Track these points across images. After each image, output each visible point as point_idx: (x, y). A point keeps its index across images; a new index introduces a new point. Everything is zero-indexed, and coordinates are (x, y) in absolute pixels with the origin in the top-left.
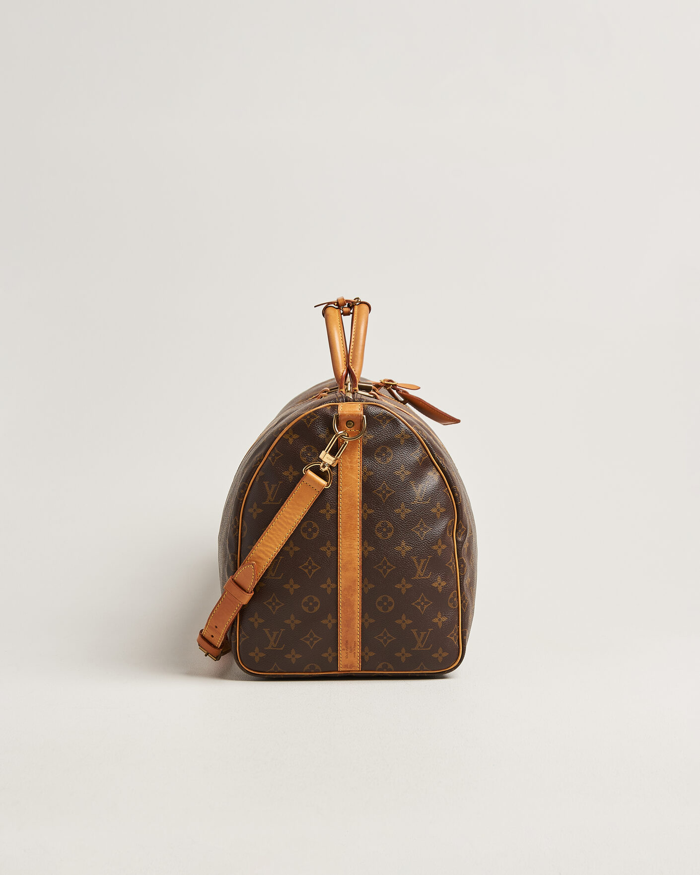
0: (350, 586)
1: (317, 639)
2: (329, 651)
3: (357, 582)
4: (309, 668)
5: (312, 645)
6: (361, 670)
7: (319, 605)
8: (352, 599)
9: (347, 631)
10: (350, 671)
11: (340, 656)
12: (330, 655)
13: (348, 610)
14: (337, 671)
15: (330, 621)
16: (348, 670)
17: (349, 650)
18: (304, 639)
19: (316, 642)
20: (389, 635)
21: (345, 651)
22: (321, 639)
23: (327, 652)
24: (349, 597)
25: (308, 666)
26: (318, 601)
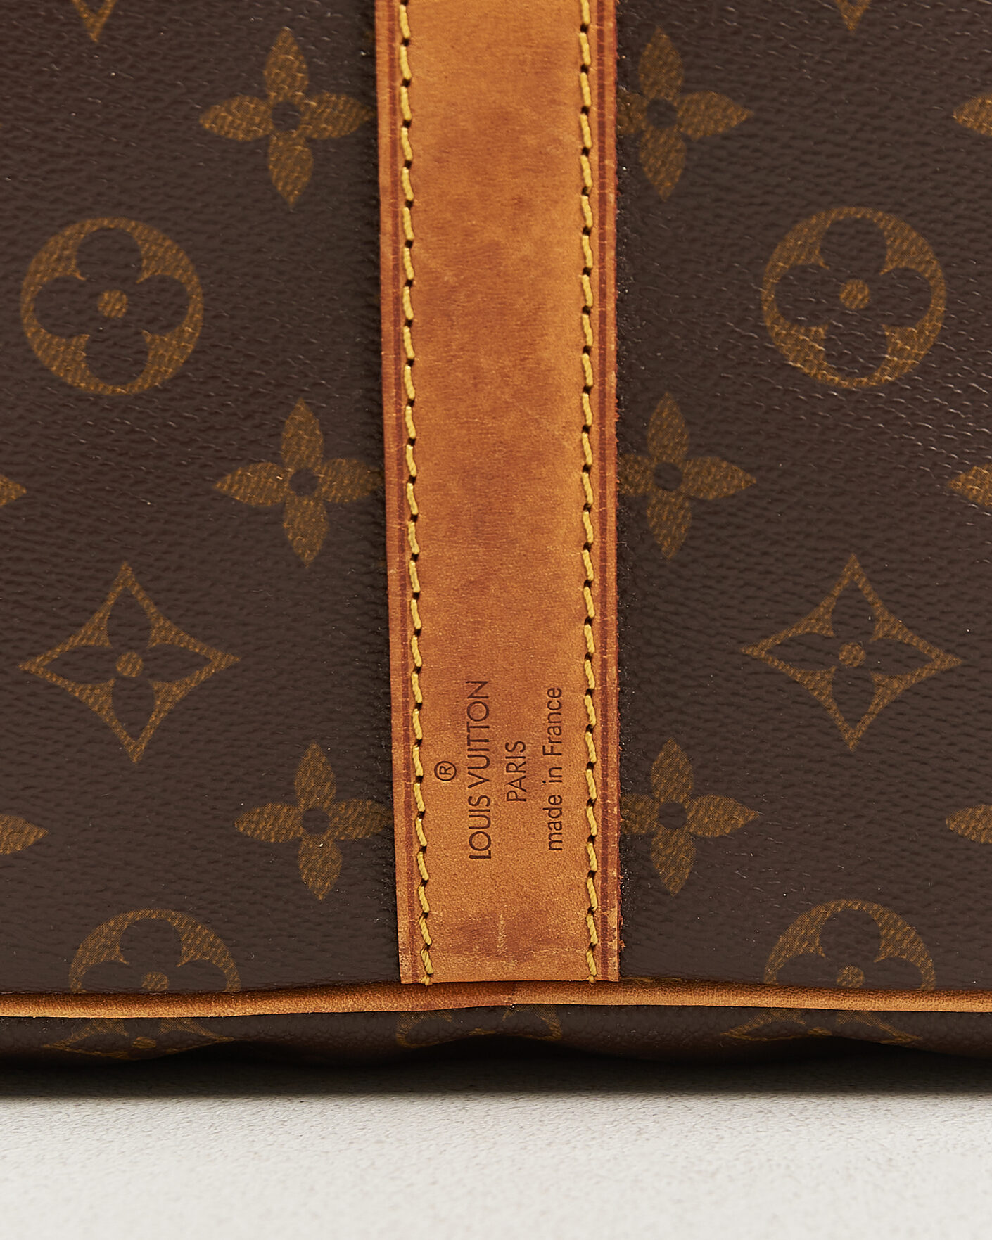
0: (503, 118)
1: (182, 663)
2: (303, 781)
3: (571, 76)
4: (117, 955)
5: (135, 728)
6: (626, 981)
7: (195, 310)
8: (527, 249)
9: (478, 585)
10: (511, 986)
11: (411, 836)
12: (315, 822)
13: (484, 362)
14: (391, 983)
15: (304, 483)
16: (491, 971)
17: (498, 777)
18: (64, 666)
19: (177, 691)
20: (888, 626)
21: (461, 788)
22: (220, 660)
23: (289, 797)
24: (494, 233)
25: (114, 926)
26: (182, 269)
